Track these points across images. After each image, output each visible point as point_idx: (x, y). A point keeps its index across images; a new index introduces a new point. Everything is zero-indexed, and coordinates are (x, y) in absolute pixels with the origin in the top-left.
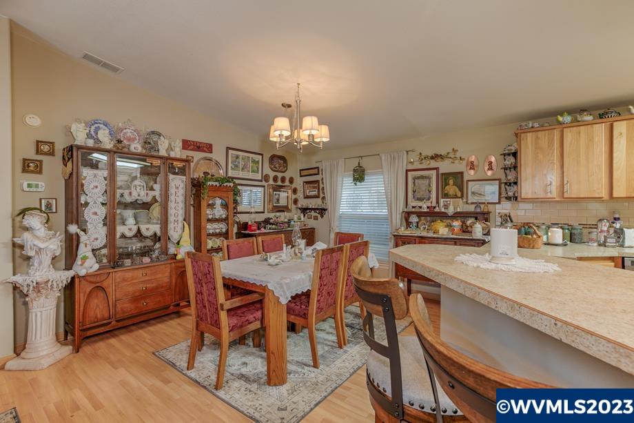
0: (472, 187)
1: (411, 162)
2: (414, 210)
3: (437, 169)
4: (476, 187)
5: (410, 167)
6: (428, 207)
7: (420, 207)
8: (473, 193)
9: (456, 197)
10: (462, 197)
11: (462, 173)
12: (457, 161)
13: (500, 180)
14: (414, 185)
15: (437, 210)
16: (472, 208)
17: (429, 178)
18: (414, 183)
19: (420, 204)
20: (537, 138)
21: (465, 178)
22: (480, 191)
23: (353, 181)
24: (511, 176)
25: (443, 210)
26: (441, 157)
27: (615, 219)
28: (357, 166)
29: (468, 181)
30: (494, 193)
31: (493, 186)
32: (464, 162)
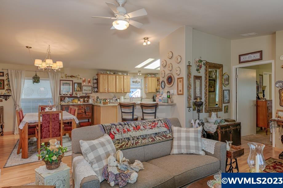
0: (84, 88)
1: (62, 77)
2: (64, 95)
3: (72, 81)
5: (62, 79)
6: (70, 95)
7: (67, 95)
8: (84, 90)
9: (79, 91)
10: (81, 91)
11: (81, 83)
12: (79, 79)
13: (92, 86)
14: (63, 86)
15: (73, 95)
16: (84, 95)
17: (69, 84)
20: (103, 76)
21: (82, 85)
22: (87, 89)
23: (32, 82)
24: (96, 85)
25: (76, 95)
26: (74, 77)
27: (115, 97)
28: (35, 75)
29: (83, 86)
30: (90, 90)
31: (90, 88)
32: (82, 80)
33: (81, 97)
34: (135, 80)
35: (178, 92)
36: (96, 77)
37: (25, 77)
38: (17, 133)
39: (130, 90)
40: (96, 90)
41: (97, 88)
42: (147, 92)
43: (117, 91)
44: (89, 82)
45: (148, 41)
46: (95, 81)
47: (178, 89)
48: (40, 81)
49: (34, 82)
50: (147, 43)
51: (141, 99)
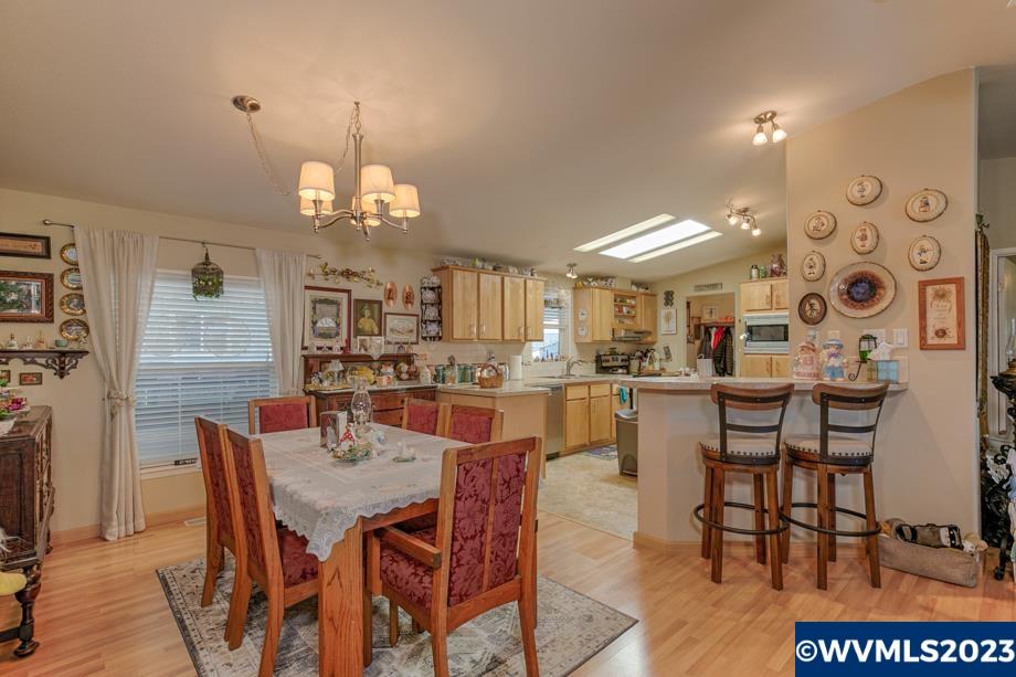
0: (391, 322)
1: (311, 275)
2: (319, 352)
3: (349, 292)
4: (396, 322)
5: (310, 282)
6: (342, 348)
7: (330, 348)
8: (392, 330)
9: (373, 334)
10: (380, 334)
11: (380, 303)
12: (374, 285)
13: (416, 316)
14: (315, 313)
15: (354, 352)
16: (392, 350)
17: (336, 303)
18: (314, 308)
19: (328, 343)
20: (465, 278)
21: (385, 309)
22: (400, 327)
23: (191, 292)
24: (432, 313)
25: (363, 352)
26: (355, 274)
28: (203, 260)
29: (386, 314)
30: (411, 331)
31: (411, 323)
32: (382, 288)
33: (385, 359)
34: (552, 296)
35: (923, 338)
36: (435, 281)
37: (157, 267)
38: (123, 534)
39: (542, 333)
40: (433, 329)
41: (440, 320)
42: (588, 340)
43: (507, 336)
44: (408, 299)
45: (775, 127)
46: (430, 296)
47: (923, 328)
48: (225, 289)
49: (198, 291)
50: (770, 137)
51: (568, 364)
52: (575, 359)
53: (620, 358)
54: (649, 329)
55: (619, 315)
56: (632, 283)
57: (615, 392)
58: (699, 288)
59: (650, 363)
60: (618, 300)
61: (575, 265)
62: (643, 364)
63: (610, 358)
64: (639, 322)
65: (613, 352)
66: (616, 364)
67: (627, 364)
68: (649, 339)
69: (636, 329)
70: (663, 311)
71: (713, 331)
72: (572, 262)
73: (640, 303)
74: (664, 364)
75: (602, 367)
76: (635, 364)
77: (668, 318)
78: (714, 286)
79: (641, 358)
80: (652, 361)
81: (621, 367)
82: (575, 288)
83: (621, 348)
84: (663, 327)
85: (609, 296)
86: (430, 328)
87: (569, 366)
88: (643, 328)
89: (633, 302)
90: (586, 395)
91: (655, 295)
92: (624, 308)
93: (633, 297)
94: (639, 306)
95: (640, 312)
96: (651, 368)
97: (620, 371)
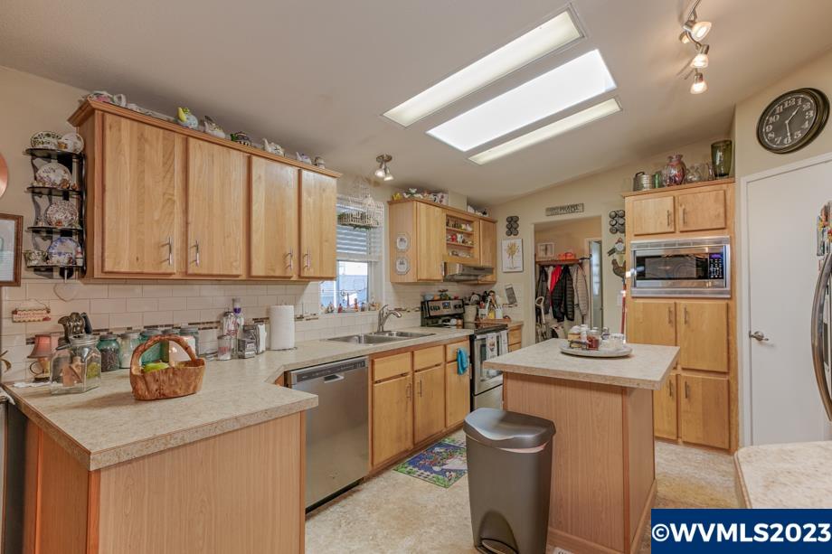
24: (62, 215)
27: (236, 311)
34: (352, 209)
36: (72, 142)
39: (335, 268)
40: (66, 250)
41: (81, 233)
42: (410, 278)
43: (258, 269)
46: (56, 174)
51: (380, 315)
52: (392, 307)
53: (453, 303)
54: (488, 264)
55: (452, 244)
56: (468, 204)
57: (450, 357)
58: (552, 211)
59: (490, 309)
60: (451, 223)
61: (390, 159)
62: (482, 311)
63: (440, 304)
64: (476, 256)
65: (444, 296)
66: (446, 312)
67: (459, 311)
68: (489, 278)
69: (473, 264)
70: (505, 242)
71: (550, 270)
72: (385, 153)
73: (476, 229)
74: (509, 312)
75: (431, 318)
76: (470, 312)
77: (512, 251)
78: (573, 208)
79: (478, 303)
80: (493, 305)
81: (453, 316)
82: (391, 203)
83: (453, 290)
84: (505, 262)
85: (438, 216)
86: (58, 247)
87: (382, 319)
88: (482, 264)
89: (469, 229)
90: (407, 368)
91: (494, 222)
92: (459, 236)
93: (469, 222)
94: (476, 234)
95: (478, 243)
96: (491, 316)
97: (454, 321)
